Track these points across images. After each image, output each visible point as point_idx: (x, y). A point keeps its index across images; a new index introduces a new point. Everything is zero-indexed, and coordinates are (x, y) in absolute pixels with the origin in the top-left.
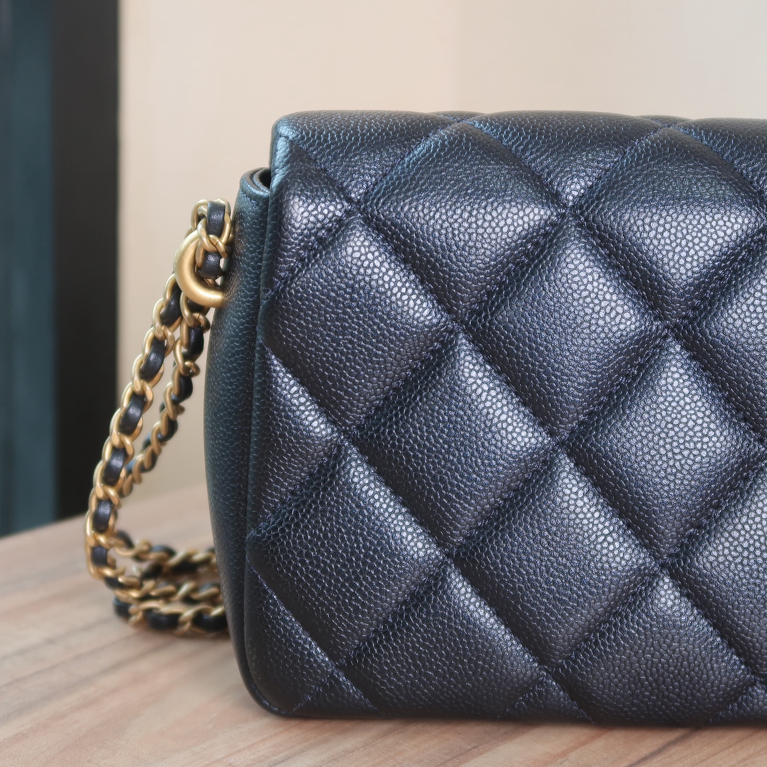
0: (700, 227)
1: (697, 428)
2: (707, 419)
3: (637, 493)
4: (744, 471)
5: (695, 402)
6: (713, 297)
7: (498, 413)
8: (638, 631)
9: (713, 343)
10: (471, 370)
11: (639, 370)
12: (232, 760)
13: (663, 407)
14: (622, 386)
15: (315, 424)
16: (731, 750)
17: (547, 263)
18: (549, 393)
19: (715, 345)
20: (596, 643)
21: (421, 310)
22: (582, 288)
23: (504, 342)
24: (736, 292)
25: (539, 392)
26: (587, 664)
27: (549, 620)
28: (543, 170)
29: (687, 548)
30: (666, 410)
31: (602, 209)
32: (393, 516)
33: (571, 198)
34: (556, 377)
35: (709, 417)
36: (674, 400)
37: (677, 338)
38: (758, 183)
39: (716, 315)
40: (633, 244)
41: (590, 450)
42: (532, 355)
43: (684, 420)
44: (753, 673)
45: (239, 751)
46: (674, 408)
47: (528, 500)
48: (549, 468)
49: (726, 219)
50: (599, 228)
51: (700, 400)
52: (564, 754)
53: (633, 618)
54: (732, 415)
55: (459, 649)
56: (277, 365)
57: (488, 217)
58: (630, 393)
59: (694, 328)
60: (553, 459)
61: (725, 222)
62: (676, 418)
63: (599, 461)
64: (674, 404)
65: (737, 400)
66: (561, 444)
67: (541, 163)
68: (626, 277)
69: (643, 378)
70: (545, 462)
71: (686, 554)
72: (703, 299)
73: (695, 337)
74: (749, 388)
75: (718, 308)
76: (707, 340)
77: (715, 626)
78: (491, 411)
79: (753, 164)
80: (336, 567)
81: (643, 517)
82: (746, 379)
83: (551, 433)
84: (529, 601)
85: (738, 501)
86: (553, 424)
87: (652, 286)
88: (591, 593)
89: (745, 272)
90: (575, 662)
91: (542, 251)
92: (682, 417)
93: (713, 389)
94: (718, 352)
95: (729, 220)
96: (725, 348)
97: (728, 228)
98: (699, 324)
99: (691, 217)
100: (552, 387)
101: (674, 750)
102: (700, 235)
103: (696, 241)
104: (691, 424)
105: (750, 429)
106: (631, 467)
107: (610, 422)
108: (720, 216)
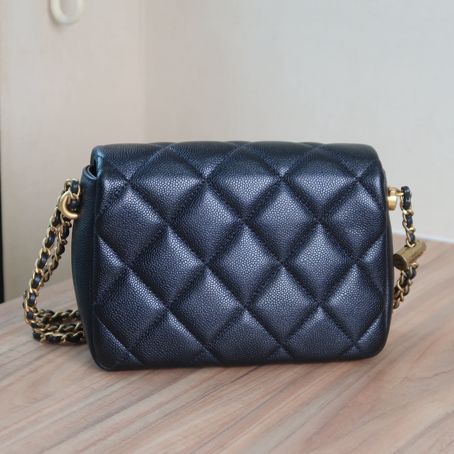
0: (253, 184)
1: (255, 257)
2: (258, 253)
3: (235, 281)
4: (272, 271)
5: (254, 247)
6: (259, 209)
7: (183, 255)
8: (237, 331)
9: (259, 226)
10: (173, 240)
11: (234, 237)
12: (92, 386)
13: (242, 249)
14: (228, 242)
15: (117, 262)
16: (273, 372)
17: (199, 200)
18: (201, 247)
19: (260, 226)
20: (222, 336)
21: (154, 219)
22: (212, 208)
23: (185, 229)
24: (267, 207)
25: (198, 246)
26: (219, 344)
27: (205, 328)
28: (195, 166)
29: (254, 300)
30: (244, 250)
31: (218, 179)
32: (147, 294)
33: (206, 175)
34: (204, 240)
35: (259, 252)
36: (246, 247)
37: (246, 224)
38: (273, 167)
39: (260, 215)
40: (229, 191)
41: (217, 266)
42: (195, 233)
43: (250, 254)
44: (279, 344)
45: (94, 383)
46: (247, 250)
47: (196, 285)
48: (203, 274)
49: (262, 181)
50: (217, 186)
51: (256, 246)
52: (213, 377)
53: (235, 326)
54: (268, 251)
55: (173, 341)
56: (101, 241)
57: (177, 184)
58: (231, 245)
59: (252, 221)
60: (204, 270)
62: (247, 253)
63: (221, 270)
64: (246, 248)
65: (269, 246)
66: (207, 265)
67: (195, 163)
68: (227, 203)
69: (235, 239)
70: (201, 271)
71: (253, 302)
72: (255, 210)
73: (253, 224)
74: (273, 241)
75: (261, 213)
76: (257, 224)
77: (265, 327)
78: (181, 254)
79: (271, 160)
80: (127, 314)
81: (237, 289)
82: (272, 238)
83: (203, 261)
84: (197, 322)
85: (271, 282)
86: (203, 258)
87: (237, 206)
88: (220, 318)
89: (270, 200)
90: (215, 343)
91: (197, 195)
92: (250, 253)
93: (260, 242)
94: (261, 229)
95: (263, 181)
96: (264, 227)
97: (263, 184)
98: (254, 219)
99: (249, 181)
100: (203, 244)
101: (252, 373)
102: (253, 187)
103: (252, 189)
104: (253, 255)
105: (274, 256)
106: (232, 272)
107: (224, 256)
108: (260, 180)
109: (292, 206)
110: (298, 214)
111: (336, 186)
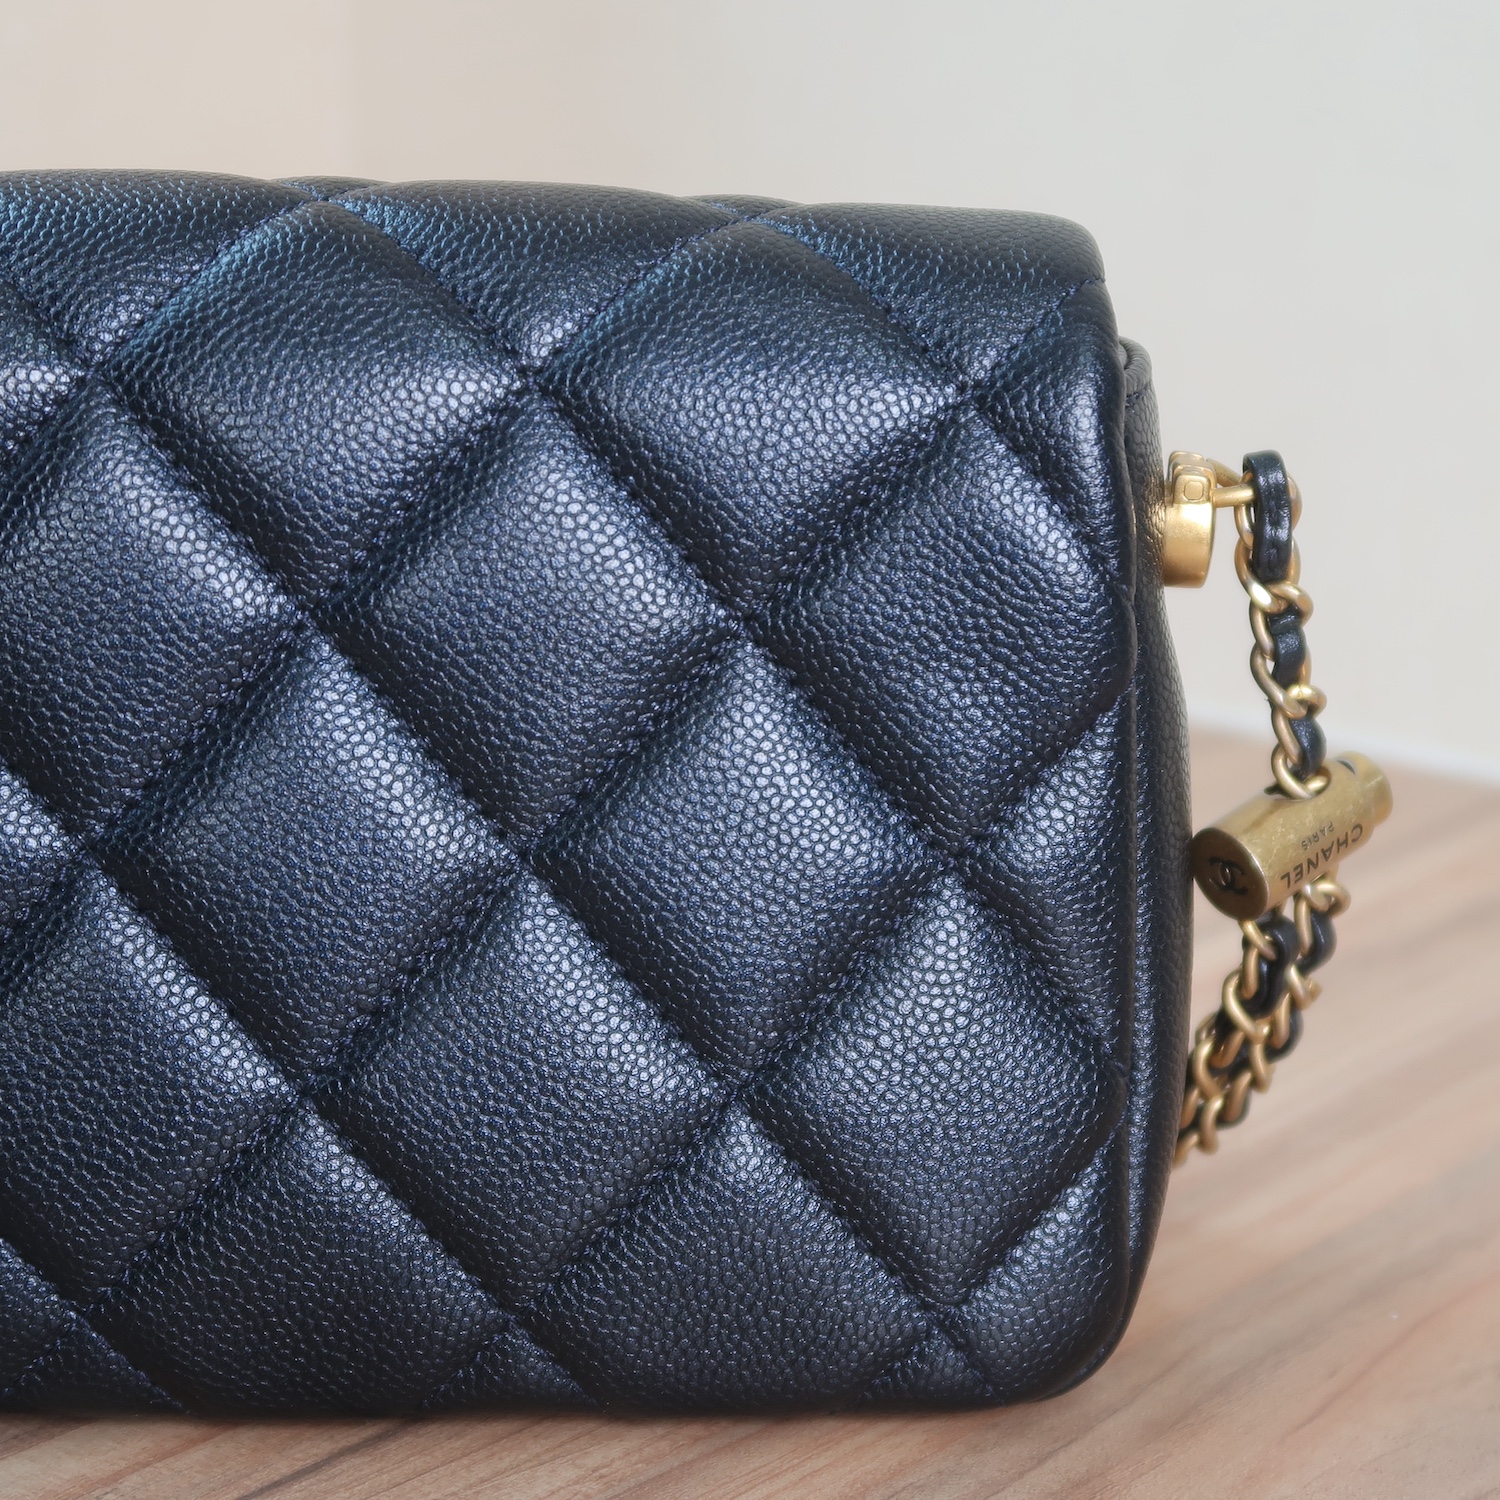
3: (243, 946)
4: (466, 896)
6: (391, 546)
8: (254, 1227)
9: (391, 637)
11: (245, 696)
14: (210, 728)
16: (465, 1461)
17: (44, 481)
18: (57, 746)
19: (396, 642)
20: (171, 1252)
24: (436, 534)
25: (37, 743)
26: (155, 1297)
27: (69, 1209)
28: (41, 291)
29: (351, 1055)
31: (160, 367)
33: (98, 347)
34: (70, 712)
37: (323, 629)
38: (485, 312)
39: (394, 582)
40: (221, 440)
41: (144, 862)
42: (18, 670)
44: (500, 1306)
47: (20, 965)
48: (67, 899)
49: (412, 385)
50: (152, 407)
51: (369, 755)
52: (117, 1477)
53: (242, 1199)
54: (439, 786)
58: (226, 741)
59: (353, 610)
60: (72, 882)
61: (410, 392)
63: (165, 883)
65: (448, 754)
66: (92, 847)
67: (39, 277)
68: (213, 507)
69: (254, 711)
70: (56, 886)
71: (349, 1068)
72: (372, 549)
73: (356, 626)
74: (471, 730)
75: (401, 567)
76: (379, 631)
77: (415, 1213)
79: (478, 274)
81: (257, 995)
82: (463, 711)
83: (68, 828)
84: (27, 1171)
85: (455, 957)
86: (72, 809)
87: (264, 524)
88: (155, 1151)
89: (455, 493)
90: (132, 1292)
91: (35, 458)
93: (397, 731)
94: (403, 657)
95: (419, 389)
96: (417, 649)
97: (416, 403)
98: (364, 601)
100: (63, 734)
101: (347, 1464)
102: (358, 419)
103: (352, 429)
105: (478, 812)
106: (228, 894)
107: (184, 802)
108: (400, 379)
109: (582, 534)
110: (618, 578)
111: (839, 426)
